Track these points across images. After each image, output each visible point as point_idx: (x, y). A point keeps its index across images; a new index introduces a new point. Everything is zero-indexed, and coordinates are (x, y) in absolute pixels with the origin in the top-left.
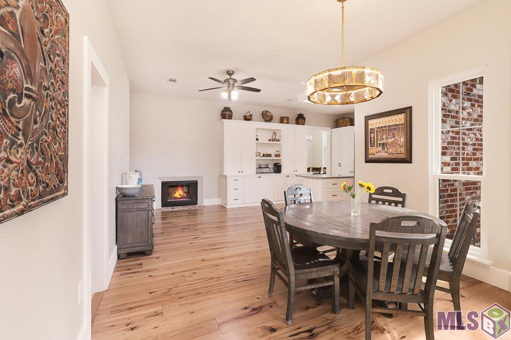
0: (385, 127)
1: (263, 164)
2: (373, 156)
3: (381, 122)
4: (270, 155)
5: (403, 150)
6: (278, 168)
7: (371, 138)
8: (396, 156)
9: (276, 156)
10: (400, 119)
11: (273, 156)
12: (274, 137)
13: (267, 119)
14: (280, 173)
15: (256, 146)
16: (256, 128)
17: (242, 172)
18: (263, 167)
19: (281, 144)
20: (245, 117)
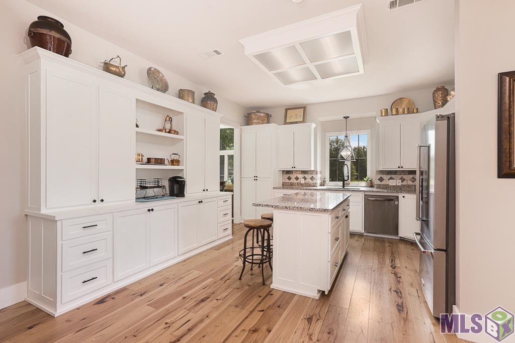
1: (150, 181)
4: (160, 161)
6: (177, 187)
9: (173, 162)
11: (166, 162)
12: (168, 126)
13: (158, 87)
14: (183, 196)
15: (137, 141)
16: (137, 100)
17: (102, 201)
18: (149, 186)
19: (183, 140)
20: (107, 67)
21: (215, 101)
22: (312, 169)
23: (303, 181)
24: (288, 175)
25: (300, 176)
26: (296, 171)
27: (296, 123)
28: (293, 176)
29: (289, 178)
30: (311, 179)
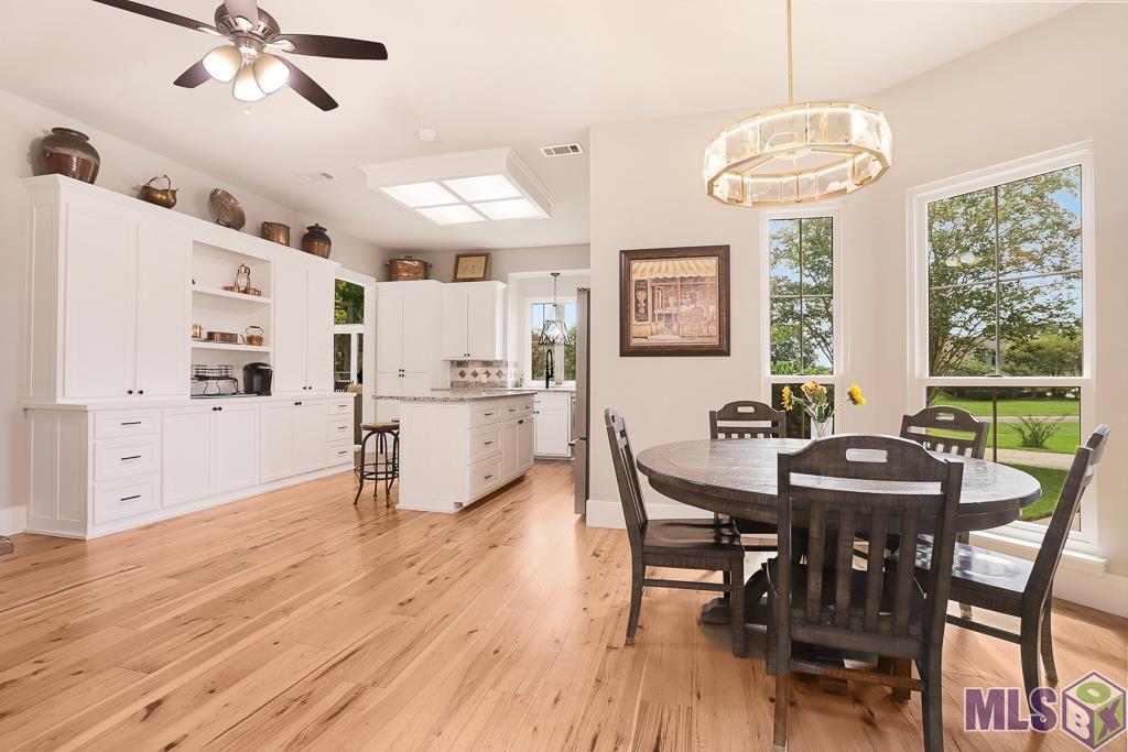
0: (674, 279)
1: (212, 364)
2: (644, 340)
3: (664, 268)
4: (228, 338)
5: (714, 330)
6: (258, 379)
7: (637, 302)
8: (698, 341)
9: (250, 340)
10: (709, 266)
11: (240, 340)
12: (243, 282)
13: (227, 220)
14: (269, 394)
15: (193, 304)
16: (194, 242)
17: (141, 392)
18: (211, 375)
19: (268, 304)
20: (147, 194)
21: (327, 241)
22: (498, 358)
23: (484, 379)
24: (460, 369)
25: (481, 370)
26: (474, 361)
27: (473, 280)
28: (469, 370)
29: (462, 374)
30: (498, 374)
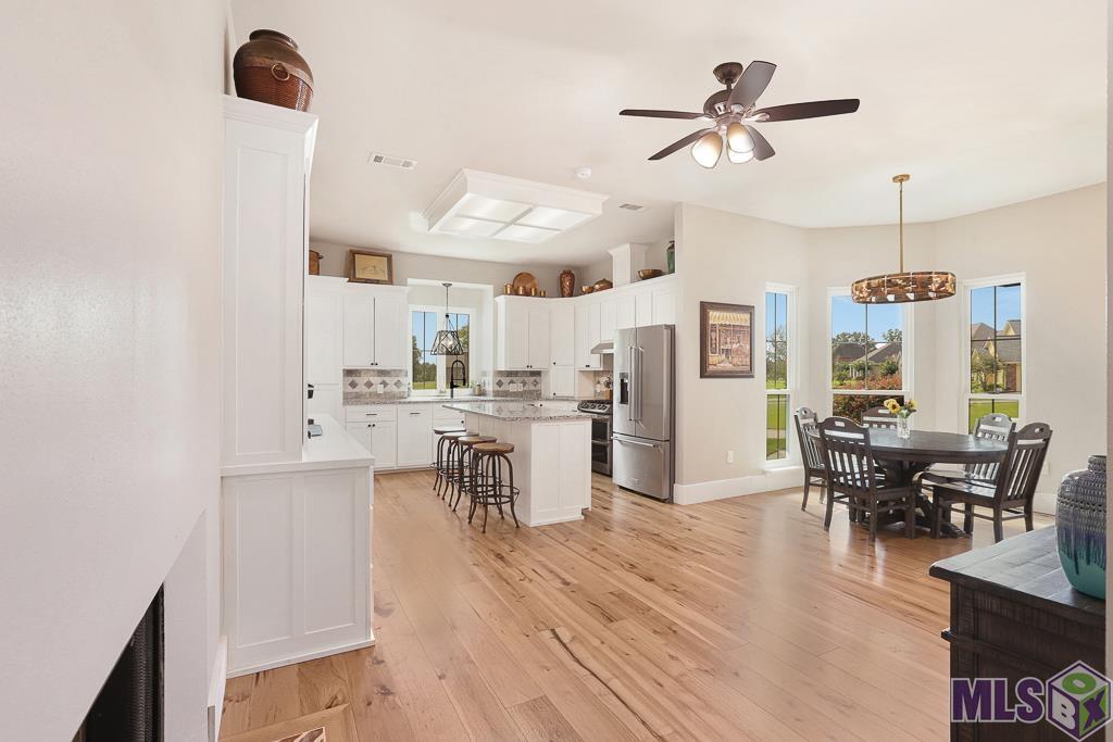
0: (730, 325)
2: (715, 367)
3: (724, 318)
5: (748, 361)
7: (711, 340)
8: (740, 368)
10: (746, 319)
23: (380, 389)
24: (350, 379)
25: (376, 380)
26: (368, 370)
28: (361, 380)
29: (353, 385)
30: (395, 384)
